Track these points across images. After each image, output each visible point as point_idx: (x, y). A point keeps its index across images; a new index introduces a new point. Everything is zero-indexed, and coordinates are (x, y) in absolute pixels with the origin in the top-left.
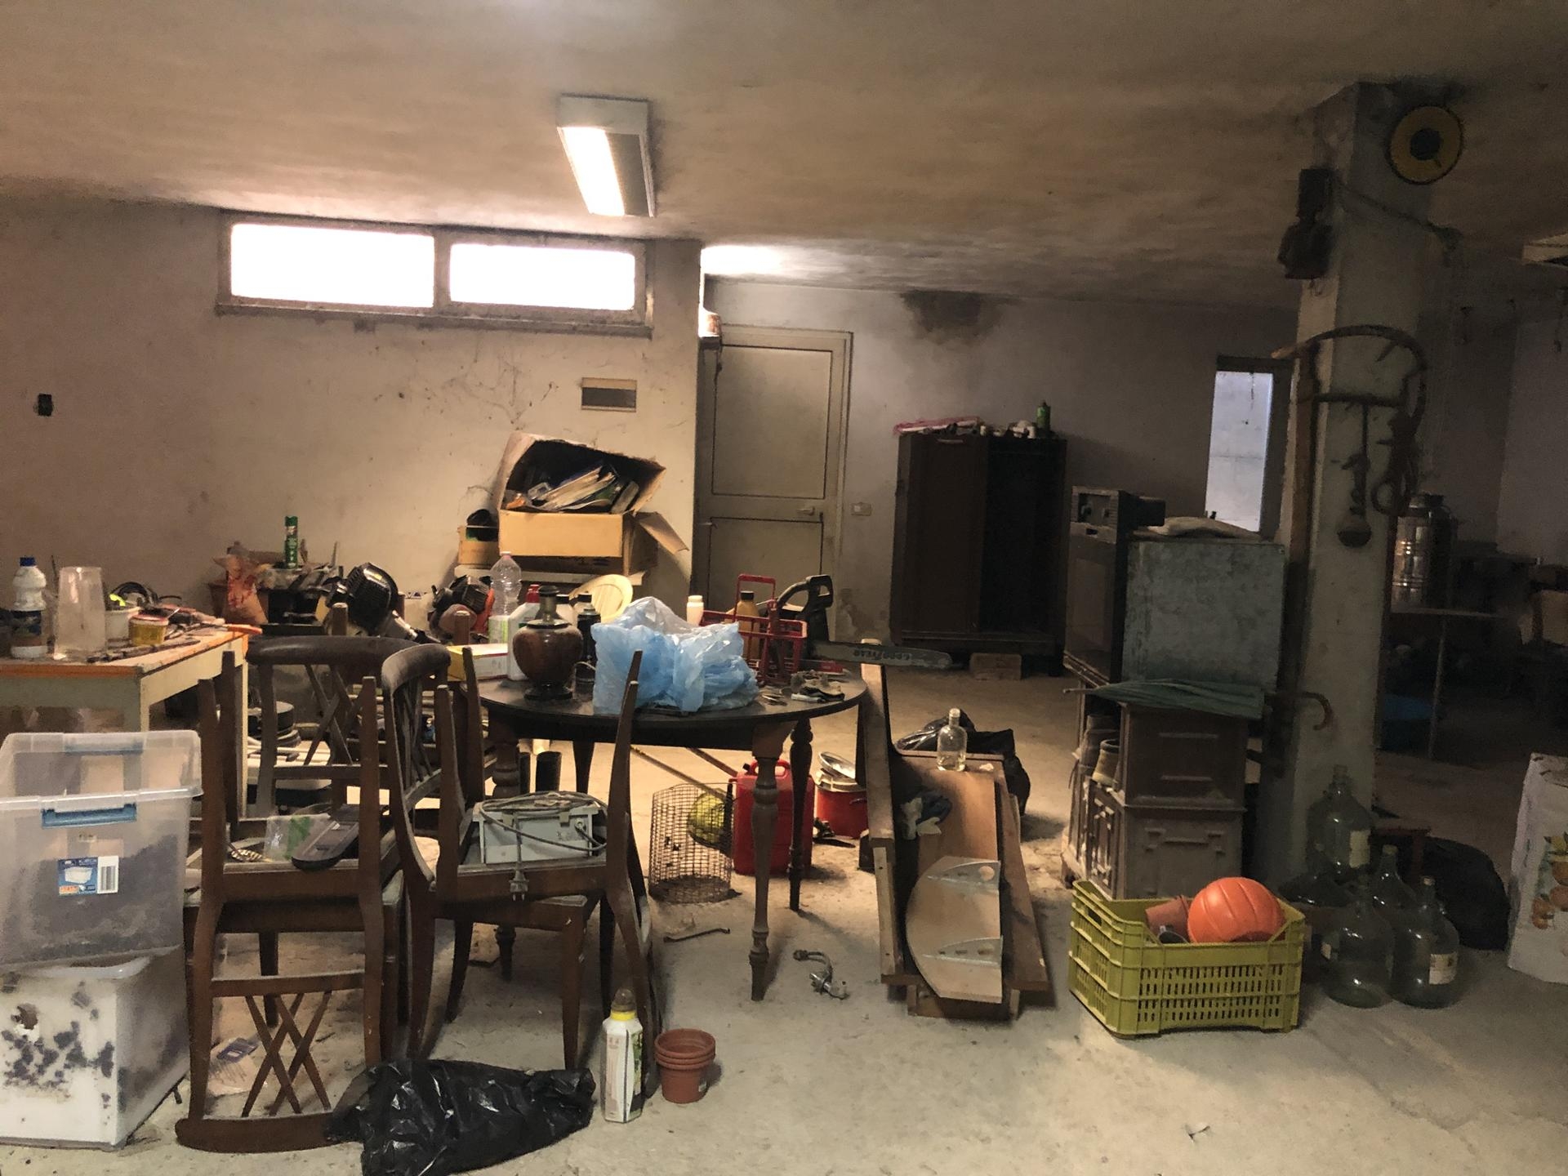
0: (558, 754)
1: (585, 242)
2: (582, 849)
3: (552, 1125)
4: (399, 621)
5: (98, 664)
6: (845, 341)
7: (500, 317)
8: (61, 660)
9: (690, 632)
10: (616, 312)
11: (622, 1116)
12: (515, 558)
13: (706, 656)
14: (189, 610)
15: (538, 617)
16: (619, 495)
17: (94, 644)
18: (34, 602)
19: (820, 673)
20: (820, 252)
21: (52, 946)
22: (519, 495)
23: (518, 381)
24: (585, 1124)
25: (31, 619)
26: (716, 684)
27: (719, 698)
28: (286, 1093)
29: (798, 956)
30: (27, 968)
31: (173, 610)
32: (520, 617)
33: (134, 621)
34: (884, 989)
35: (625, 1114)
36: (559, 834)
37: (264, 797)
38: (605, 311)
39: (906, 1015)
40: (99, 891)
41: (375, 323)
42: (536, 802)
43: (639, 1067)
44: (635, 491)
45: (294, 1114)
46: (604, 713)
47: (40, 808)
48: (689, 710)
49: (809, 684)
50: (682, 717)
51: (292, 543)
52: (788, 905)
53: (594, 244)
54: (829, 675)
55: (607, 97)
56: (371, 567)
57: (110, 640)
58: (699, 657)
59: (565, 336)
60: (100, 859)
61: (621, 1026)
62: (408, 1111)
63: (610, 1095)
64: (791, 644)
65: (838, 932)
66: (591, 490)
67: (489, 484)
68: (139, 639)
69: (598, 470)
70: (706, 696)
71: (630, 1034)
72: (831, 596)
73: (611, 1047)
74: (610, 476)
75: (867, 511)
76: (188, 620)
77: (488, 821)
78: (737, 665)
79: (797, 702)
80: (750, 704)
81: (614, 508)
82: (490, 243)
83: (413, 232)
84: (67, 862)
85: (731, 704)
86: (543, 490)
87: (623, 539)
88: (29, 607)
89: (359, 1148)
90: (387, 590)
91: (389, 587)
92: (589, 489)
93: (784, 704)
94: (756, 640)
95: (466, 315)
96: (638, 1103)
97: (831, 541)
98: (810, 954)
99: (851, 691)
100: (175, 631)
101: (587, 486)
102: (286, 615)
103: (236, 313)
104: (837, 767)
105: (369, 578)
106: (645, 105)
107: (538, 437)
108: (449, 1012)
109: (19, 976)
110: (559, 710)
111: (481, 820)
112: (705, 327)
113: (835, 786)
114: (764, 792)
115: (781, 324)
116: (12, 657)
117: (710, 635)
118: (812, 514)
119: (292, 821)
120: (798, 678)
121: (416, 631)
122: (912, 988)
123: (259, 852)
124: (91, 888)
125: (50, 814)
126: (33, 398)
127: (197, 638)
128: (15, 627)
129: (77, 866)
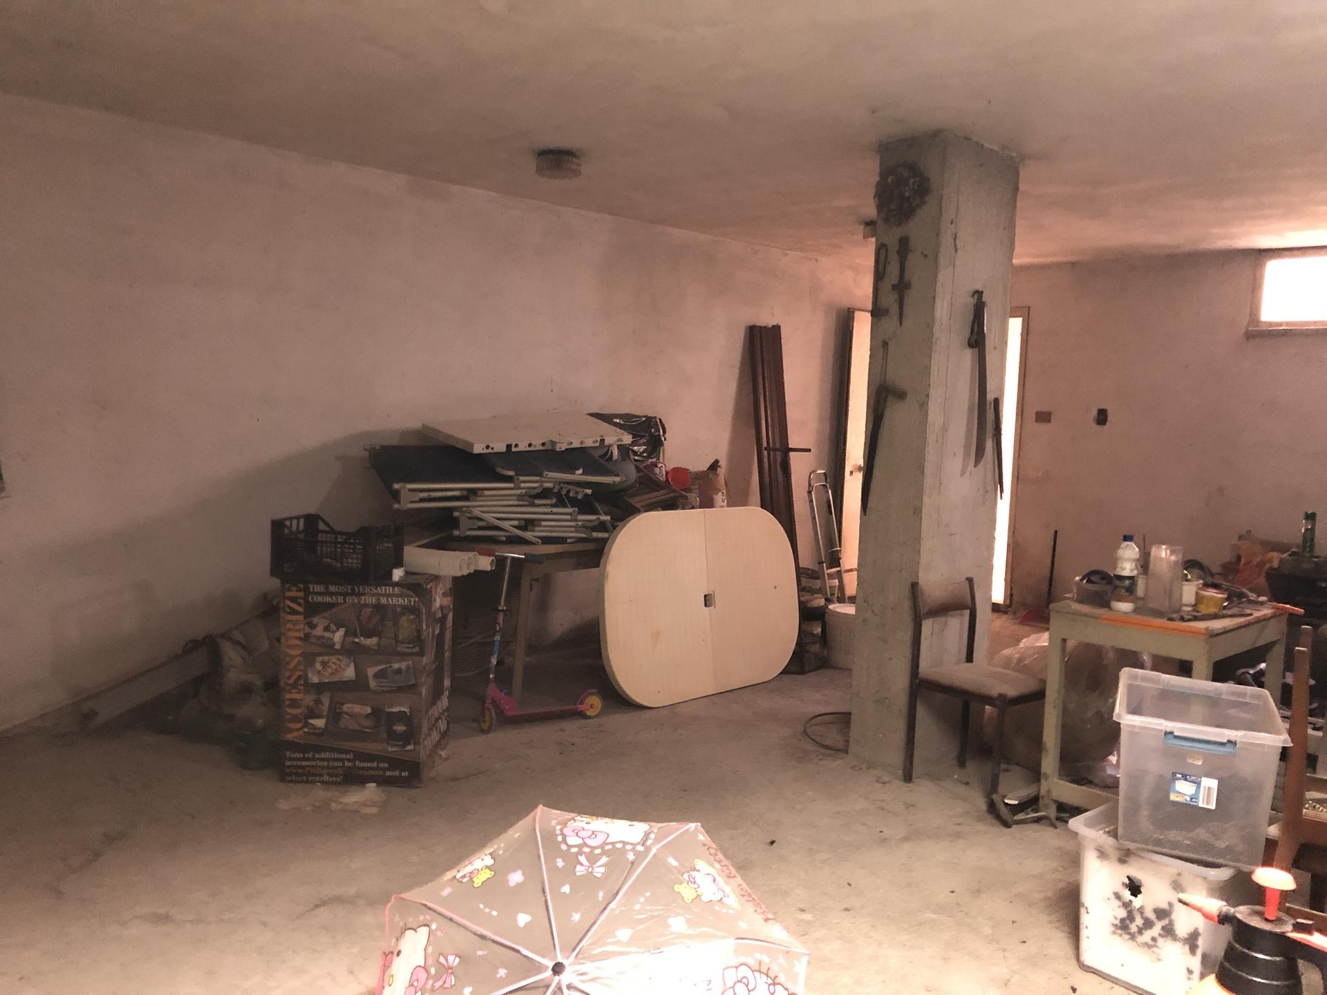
5: (1176, 623)
14: (1240, 587)
18: (1129, 569)
25: (1126, 582)
30: (1142, 850)
31: (1227, 586)
33: (1200, 592)
40: (1200, 805)
47: (1163, 729)
51: (1310, 537)
60: (1203, 779)
68: (1202, 606)
76: (1240, 595)
84: (1177, 775)
88: (1126, 573)
103: (1262, 337)
109: (1133, 853)
116: (1111, 609)
124: (1194, 800)
125: (1169, 736)
126: (1094, 413)
127: (1249, 611)
128: (1116, 587)
129: (1186, 780)
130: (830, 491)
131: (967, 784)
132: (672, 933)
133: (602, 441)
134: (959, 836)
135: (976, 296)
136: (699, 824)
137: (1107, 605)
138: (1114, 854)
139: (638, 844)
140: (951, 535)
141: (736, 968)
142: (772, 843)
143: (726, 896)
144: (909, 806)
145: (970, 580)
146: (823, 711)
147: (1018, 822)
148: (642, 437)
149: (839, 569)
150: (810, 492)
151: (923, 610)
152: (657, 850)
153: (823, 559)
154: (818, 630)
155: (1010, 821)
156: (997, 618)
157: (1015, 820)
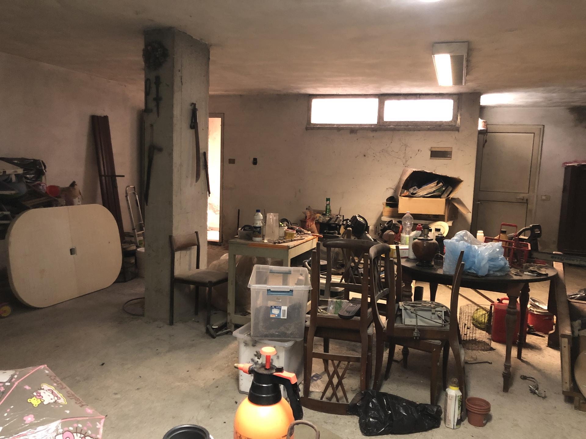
0: (422, 288)
1: (435, 96)
2: (440, 323)
3: (426, 424)
4: (368, 235)
5: (277, 244)
6: (541, 128)
7: (401, 126)
8: (266, 243)
9: (481, 245)
10: (445, 122)
11: (453, 426)
12: (411, 214)
13: (490, 254)
14: (301, 228)
15: (420, 236)
16: (444, 191)
17: (275, 239)
18: (259, 224)
19: (535, 264)
20: (533, 93)
21: (267, 333)
22: (406, 191)
23: (406, 149)
24: (438, 427)
25: (258, 229)
26: (493, 266)
27: (493, 271)
28: (334, 394)
29: (522, 377)
30: (261, 339)
31: (296, 228)
32: (414, 236)
33: (286, 231)
34: (562, 397)
35: (454, 425)
36: (431, 317)
37: (327, 293)
38: (441, 121)
39: (574, 409)
40: (281, 318)
41: (357, 130)
42: (422, 304)
43: (460, 409)
44: (451, 189)
45: (337, 402)
46: (448, 273)
47: (267, 288)
48: (481, 275)
49: (531, 268)
50: (480, 277)
51: (328, 207)
52: (516, 357)
53: (438, 97)
54: (540, 266)
55: (452, 42)
56: (360, 216)
57: (280, 237)
58: (487, 255)
59: (426, 132)
60: (282, 307)
61: (453, 392)
62: (375, 408)
63: (448, 417)
64: (523, 251)
65: (539, 371)
66: (434, 189)
67: (394, 187)
68: (287, 237)
69: (436, 182)
70: (489, 270)
71: (457, 395)
72: (541, 233)
73: (449, 399)
74: (441, 184)
75: (548, 198)
76: (301, 232)
77: (405, 309)
78: (501, 259)
79: (526, 275)
80: (506, 275)
81: (442, 196)
82: (399, 99)
83: (372, 97)
84: (273, 307)
85: (499, 274)
86: (415, 189)
87: (445, 208)
88: (258, 225)
89: (358, 418)
90: (364, 224)
91: (365, 223)
92: (433, 188)
93: (520, 276)
94: (507, 249)
95: (389, 126)
96: (459, 422)
97: (531, 211)
98: (528, 377)
99: (551, 273)
100: (297, 235)
101: (432, 187)
102: (325, 231)
103: (312, 129)
104: (537, 304)
105: (359, 220)
106: (467, 43)
107: (414, 170)
108: (386, 377)
109: (258, 342)
110: (429, 271)
111: (403, 308)
112: (481, 125)
113: (536, 311)
114: (512, 310)
115: (512, 123)
116: (253, 241)
117: (491, 246)
118: (523, 199)
119: (336, 301)
120: (526, 266)
121: (373, 239)
122: (577, 398)
123: (326, 311)
124: (279, 316)
125: (269, 291)
126: (252, 160)
127: (303, 238)
128: (254, 232)
129: (276, 308)
130: (137, 196)
131: (198, 322)
132: (26, 424)
133: (5, 172)
134: (192, 346)
135: (193, 105)
136: (46, 365)
137: (251, 239)
138: (251, 343)
139: (6, 382)
140: (187, 213)
141: (63, 434)
142: (103, 364)
143: (59, 398)
144: (170, 336)
145: (197, 233)
146: (134, 298)
147: (219, 335)
148: (32, 170)
149: (143, 232)
150: (126, 196)
151: (175, 247)
152: (18, 383)
153: (135, 227)
154: (133, 261)
155: (215, 336)
156: (217, 248)
157: (218, 335)
